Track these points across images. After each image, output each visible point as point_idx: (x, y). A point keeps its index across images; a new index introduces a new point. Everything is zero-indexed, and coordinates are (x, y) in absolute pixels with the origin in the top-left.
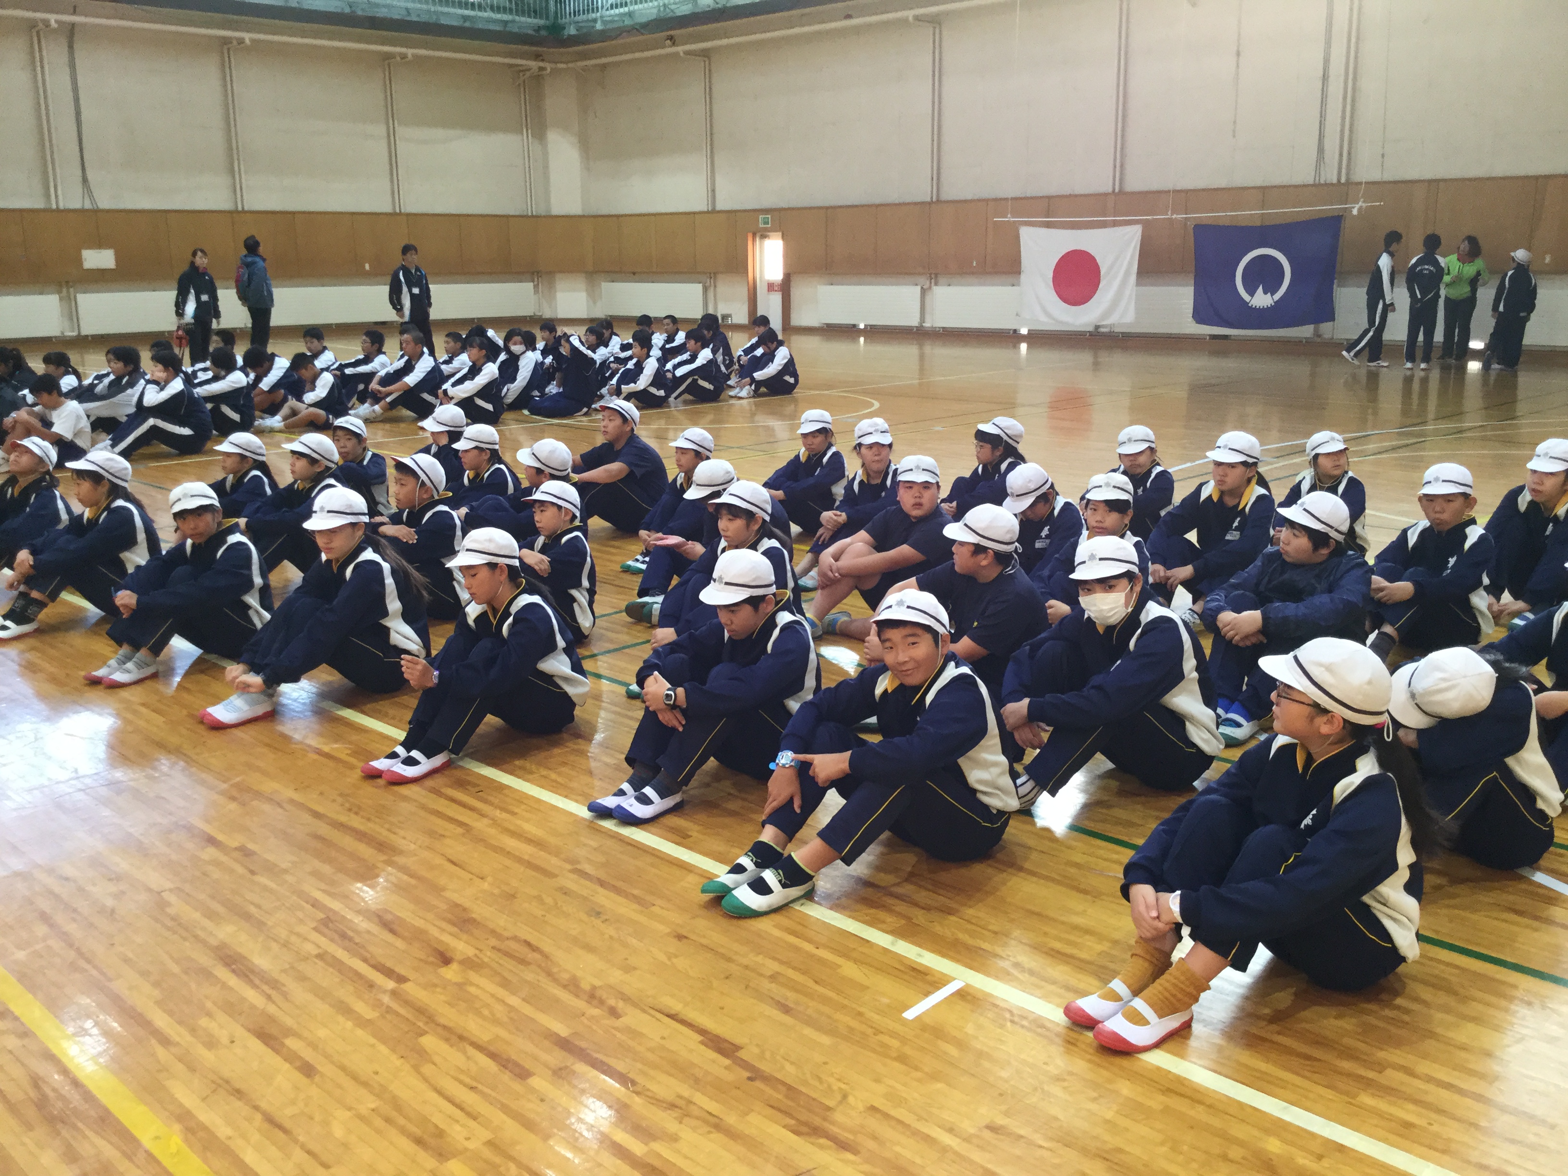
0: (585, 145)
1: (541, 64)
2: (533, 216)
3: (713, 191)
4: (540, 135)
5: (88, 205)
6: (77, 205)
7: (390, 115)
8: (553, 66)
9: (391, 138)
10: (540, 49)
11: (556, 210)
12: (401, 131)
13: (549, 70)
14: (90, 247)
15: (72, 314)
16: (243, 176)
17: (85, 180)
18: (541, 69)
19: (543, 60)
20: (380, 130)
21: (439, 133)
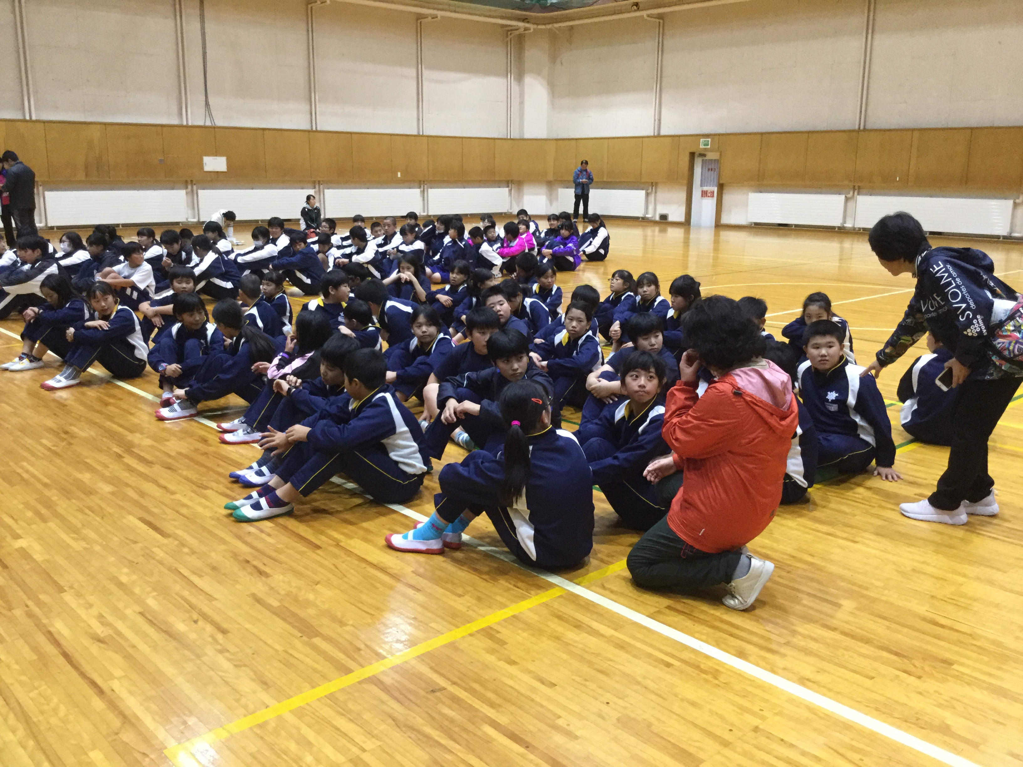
0: (552, 87)
1: (527, 25)
2: (511, 139)
3: (660, 120)
4: (520, 78)
5: (208, 123)
6: (201, 123)
7: (419, 62)
8: (535, 26)
9: (419, 79)
10: (527, 13)
11: (527, 136)
12: (426, 73)
13: (532, 30)
14: (208, 155)
15: (194, 205)
16: (317, 104)
17: (207, 104)
18: (526, 29)
19: (528, 22)
20: (413, 72)
21: (453, 75)
